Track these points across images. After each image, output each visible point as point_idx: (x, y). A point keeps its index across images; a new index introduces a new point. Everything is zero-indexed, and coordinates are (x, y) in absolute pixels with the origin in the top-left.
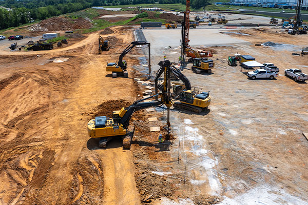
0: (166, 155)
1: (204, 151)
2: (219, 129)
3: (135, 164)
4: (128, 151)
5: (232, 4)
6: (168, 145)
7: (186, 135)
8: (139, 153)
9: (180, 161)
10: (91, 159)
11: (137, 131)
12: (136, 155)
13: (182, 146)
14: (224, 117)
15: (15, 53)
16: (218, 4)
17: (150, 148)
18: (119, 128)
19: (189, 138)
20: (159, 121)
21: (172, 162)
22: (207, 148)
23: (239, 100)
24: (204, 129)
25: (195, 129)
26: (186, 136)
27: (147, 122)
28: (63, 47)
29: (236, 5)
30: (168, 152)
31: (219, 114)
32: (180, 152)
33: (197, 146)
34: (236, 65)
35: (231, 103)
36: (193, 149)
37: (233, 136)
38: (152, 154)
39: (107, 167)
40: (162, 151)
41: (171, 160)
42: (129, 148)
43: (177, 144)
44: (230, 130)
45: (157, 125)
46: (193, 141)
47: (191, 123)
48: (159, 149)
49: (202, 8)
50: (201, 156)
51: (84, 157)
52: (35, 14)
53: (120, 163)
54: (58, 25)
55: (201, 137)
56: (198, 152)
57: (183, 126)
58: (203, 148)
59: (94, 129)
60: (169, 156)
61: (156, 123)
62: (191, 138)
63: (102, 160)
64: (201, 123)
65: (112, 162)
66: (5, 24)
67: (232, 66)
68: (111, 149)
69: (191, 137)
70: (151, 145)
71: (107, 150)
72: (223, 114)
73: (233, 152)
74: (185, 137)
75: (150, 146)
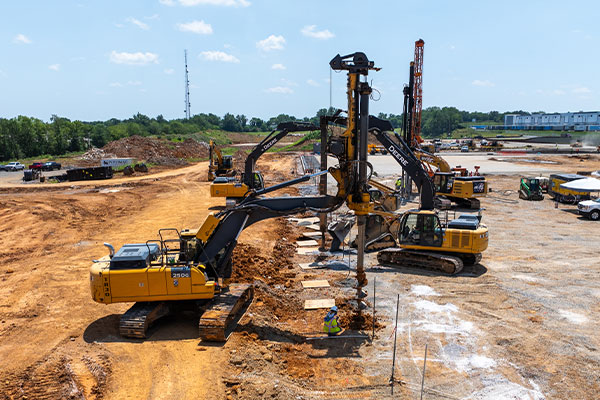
0: (346, 368)
1: (483, 361)
2: (524, 307)
3: (229, 385)
4: (217, 349)
5: (509, 128)
6: (357, 342)
7: (417, 318)
8: (248, 355)
9: (396, 389)
10: (77, 368)
11: (261, 304)
12: (239, 358)
13: (406, 344)
14: (534, 284)
15: (29, 185)
16: (478, 128)
17: (294, 346)
18: (189, 272)
19: (427, 327)
20: (333, 288)
21: (370, 387)
22: (493, 354)
23: (569, 252)
24: (477, 307)
25: (447, 307)
26: (418, 322)
27: (297, 288)
28: (134, 176)
29: (517, 129)
30: (357, 360)
31: (517, 277)
32: (398, 362)
33: (457, 345)
34: (541, 199)
35: (548, 258)
36: (444, 356)
37: (577, 327)
38: (300, 364)
39: (123, 392)
40: (334, 357)
41: (366, 382)
42: (220, 342)
43: (387, 340)
44: (561, 311)
45: (326, 296)
46: (443, 335)
47: (434, 294)
48: (324, 352)
49: (445, 134)
50: (476, 374)
51: (57, 360)
52: (100, 138)
53: (175, 381)
54: (141, 149)
55: (467, 326)
56: (462, 364)
57: (408, 298)
58: (480, 353)
59: (107, 271)
60: (358, 370)
61: (325, 291)
62: (435, 328)
63: (114, 370)
64: (466, 293)
65: (148, 377)
66: (35, 149)
67: (529, 199)
68: (159, 344)
69: (434, 324)
70: (299, 339)
71: (145, 343)
72: (529, 278)
73: (590, 366)
74: (414, 325)
75: (295, 342)
